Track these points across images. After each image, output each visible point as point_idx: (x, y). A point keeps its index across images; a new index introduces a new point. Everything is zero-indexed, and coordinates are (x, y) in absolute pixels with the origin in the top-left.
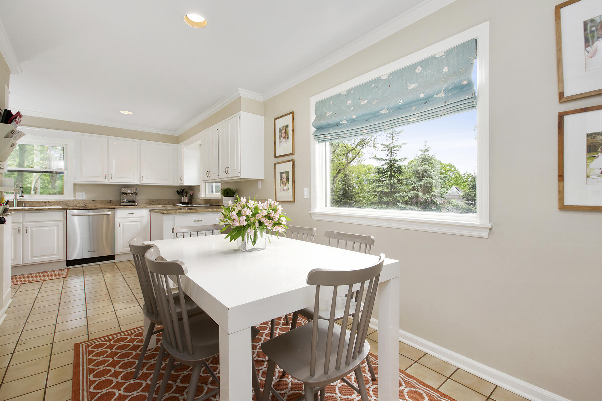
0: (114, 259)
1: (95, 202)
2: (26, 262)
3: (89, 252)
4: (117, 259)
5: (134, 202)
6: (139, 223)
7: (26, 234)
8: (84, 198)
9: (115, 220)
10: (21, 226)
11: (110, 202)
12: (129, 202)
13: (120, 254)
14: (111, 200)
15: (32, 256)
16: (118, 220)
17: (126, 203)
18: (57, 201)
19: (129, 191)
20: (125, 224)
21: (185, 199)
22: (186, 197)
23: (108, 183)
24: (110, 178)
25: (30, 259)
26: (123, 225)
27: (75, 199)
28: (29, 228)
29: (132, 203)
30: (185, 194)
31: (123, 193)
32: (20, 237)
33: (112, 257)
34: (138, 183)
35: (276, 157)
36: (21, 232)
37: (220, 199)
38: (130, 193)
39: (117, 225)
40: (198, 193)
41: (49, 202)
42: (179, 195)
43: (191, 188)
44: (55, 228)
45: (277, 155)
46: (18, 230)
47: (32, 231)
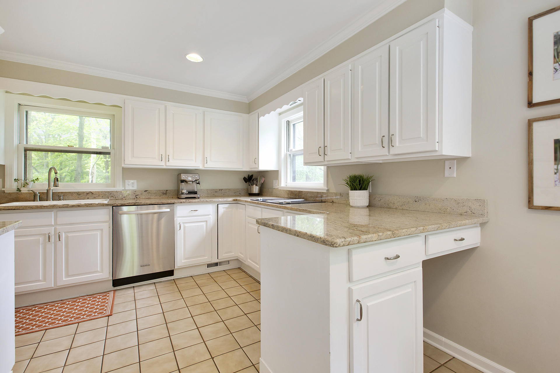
0: (173, 275)
1: (148, 193)
2: (60, 284)
3: (141, 266)
4: (176, 275)
5: (195, 193)
6: (204, 224)
7: (59, 243)
8: (135, 188)
9: (175, 219)
10: (52, 230)
11: (165, 193)
12: (190, 193)
13: (180, 269)
14: (167, 190)
15: (68, 275)
16: (178, 220)
17: (186, 194)
18: (101, 192)
19: (190, 179)
20: (187, 225)
21: (256, 189)
22: (256, 185)
23: (165, 167)
24: (167, 160)
25: (64, 279)
26: (185, 227)
27: (124, 188)
28: (63, 233)
29: (193, 195)
30: (255, 182)
31: (182, 181)
32: (51, 246)
33: (170, 273)
34: (201, 167)
35: (530, 104)
36: (52, 239)
37: (325, 191)
38: (190, 181)
39: (177, 226)
40: (274, 181)
41: (92, 193)
42: (246, 183)
43: (263, 174)
44: (99, 233)
45: (535, 100)
46: (47, 236)
47: (67, 238)
